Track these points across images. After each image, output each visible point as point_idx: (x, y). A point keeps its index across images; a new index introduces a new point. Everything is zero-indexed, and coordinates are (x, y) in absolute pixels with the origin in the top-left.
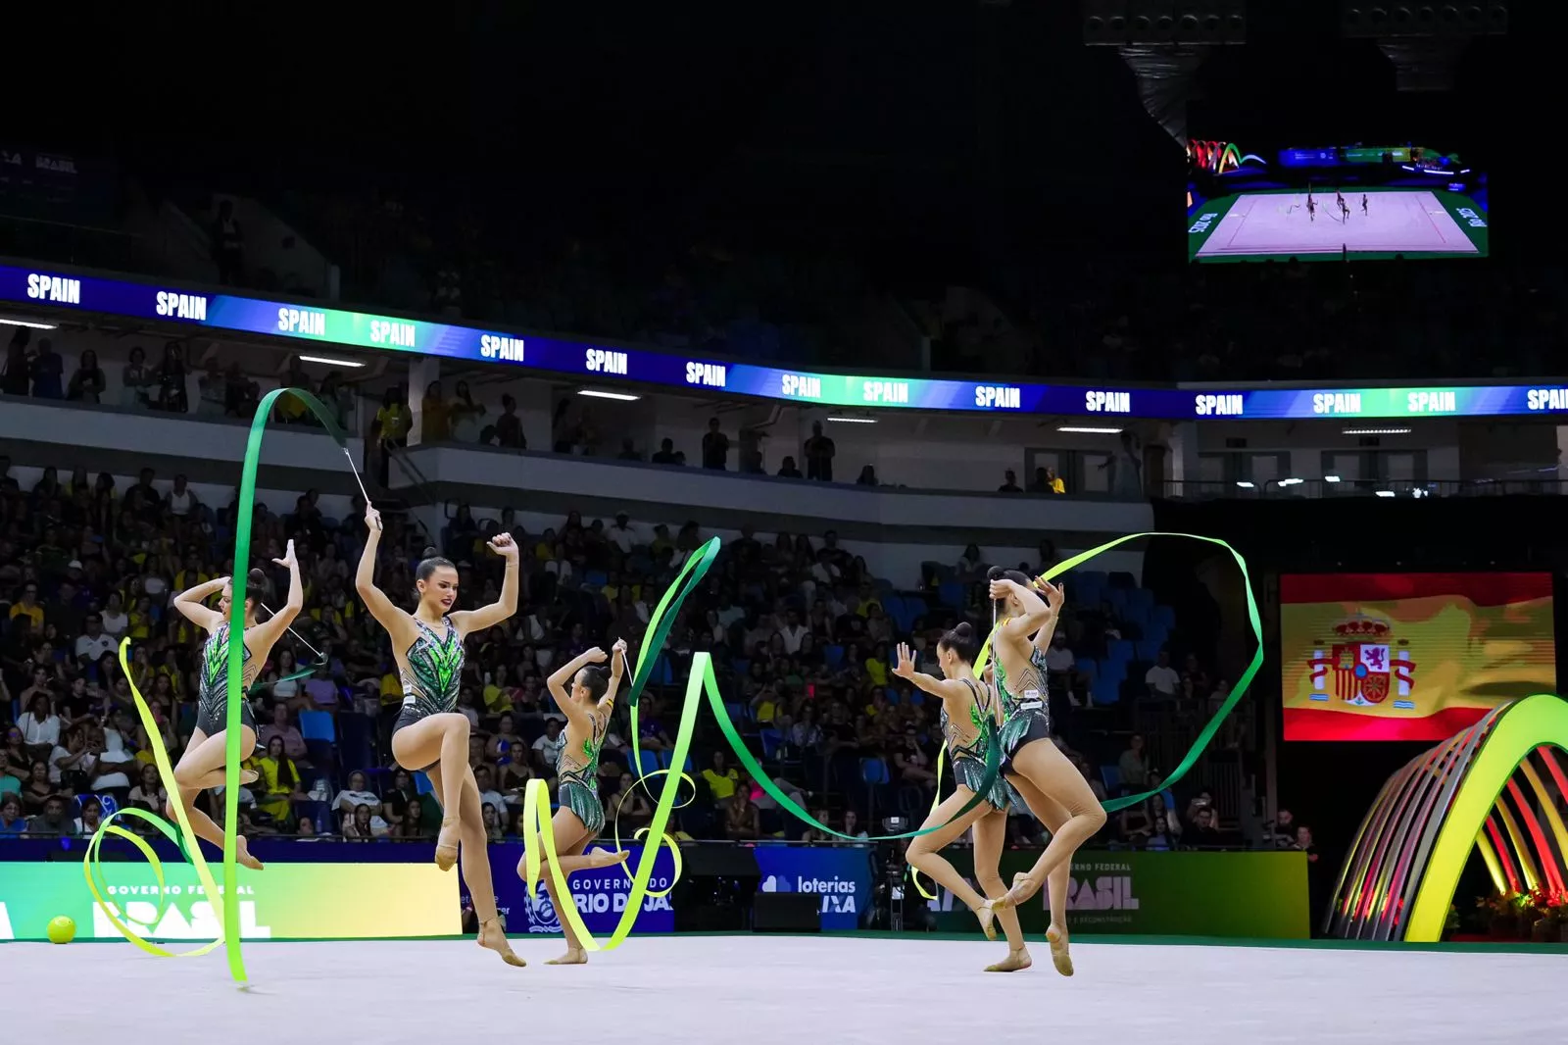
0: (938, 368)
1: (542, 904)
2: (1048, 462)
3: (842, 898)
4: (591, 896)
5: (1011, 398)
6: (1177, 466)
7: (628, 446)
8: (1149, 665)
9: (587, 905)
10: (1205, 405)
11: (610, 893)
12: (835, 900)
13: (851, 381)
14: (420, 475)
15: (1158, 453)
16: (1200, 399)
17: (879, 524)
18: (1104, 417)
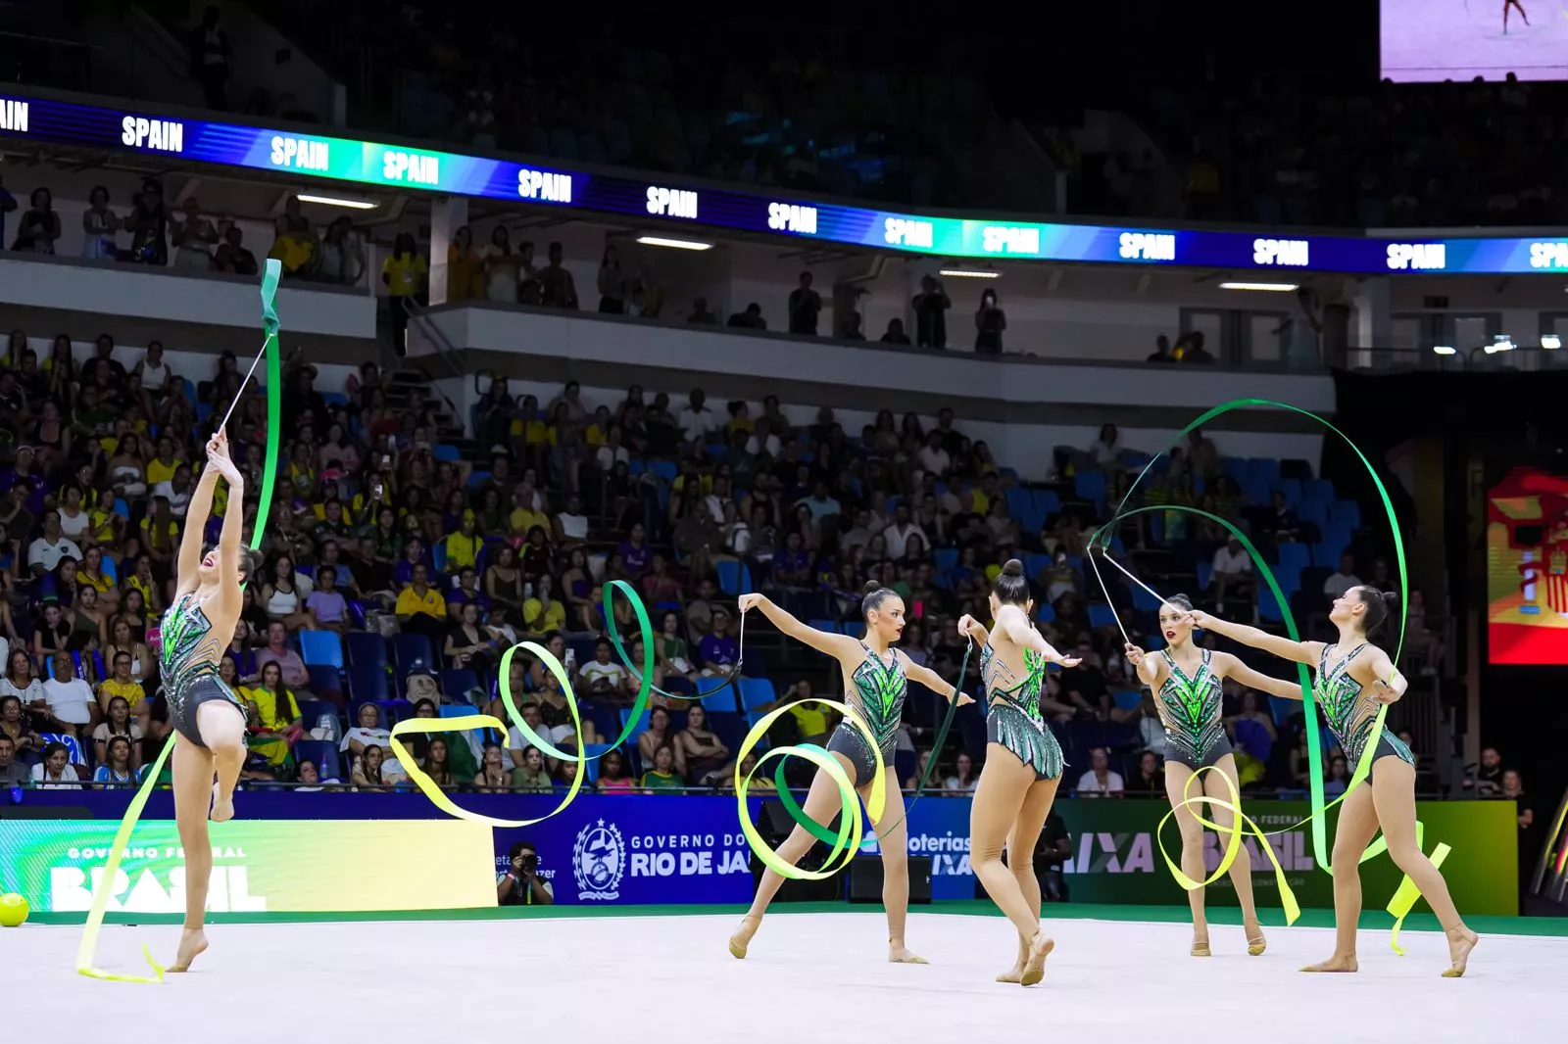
0: (1076, 211)
1: (595, 866)
2: (1208, 325)
3: (956, 857)
4: (653, 855)
5: (1160, 246)
6: (1364, 331)
7: (701, 305)
8: (1329, 572)
9: (648, 866)
10: (1398, 256)
11: (677, 853)
12: (948, 859)
13: (969, 226)
14: (447, 342)
15: (1342, 314)
16: (1392, 249)
17: (1002, 402)
18: (1275, 271)
